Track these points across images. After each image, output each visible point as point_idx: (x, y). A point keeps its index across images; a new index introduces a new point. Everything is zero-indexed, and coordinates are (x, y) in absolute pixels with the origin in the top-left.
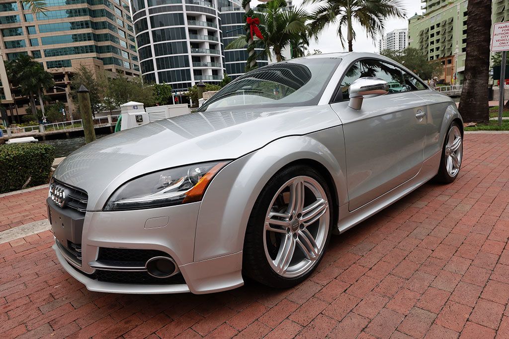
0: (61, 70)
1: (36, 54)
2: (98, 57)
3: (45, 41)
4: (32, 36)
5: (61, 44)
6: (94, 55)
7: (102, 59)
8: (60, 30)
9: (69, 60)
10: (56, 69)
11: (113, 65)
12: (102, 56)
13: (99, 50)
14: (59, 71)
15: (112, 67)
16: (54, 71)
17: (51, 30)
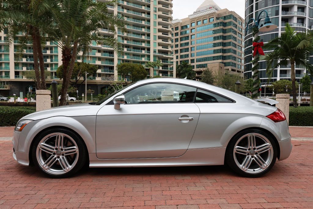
0: (202, 69)
1: (192, 61)
2: (223, 62)
3: (198, 54)
4: (192, 52)
5: (205, 56)
6: (220, 61)
7: (224, 63)
8: (206, 48)
9: (206, 64)
10: (200, 68)
11: (230, 67)
12: (225, 61)
13: (224, 58)
14: (201, 70)
15: (230, 68)
16: (198, 70)
17: (202, 48)
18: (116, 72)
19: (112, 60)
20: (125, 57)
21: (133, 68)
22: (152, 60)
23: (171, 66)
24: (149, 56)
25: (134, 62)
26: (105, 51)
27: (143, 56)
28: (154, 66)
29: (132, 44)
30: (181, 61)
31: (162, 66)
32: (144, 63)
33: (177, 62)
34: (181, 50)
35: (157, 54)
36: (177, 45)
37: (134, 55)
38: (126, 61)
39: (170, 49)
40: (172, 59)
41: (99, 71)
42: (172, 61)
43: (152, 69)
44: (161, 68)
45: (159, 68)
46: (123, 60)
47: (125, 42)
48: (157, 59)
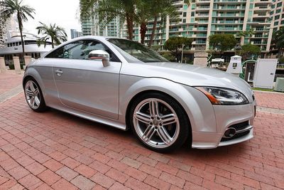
18: (207, 43)
19: (206, 33)
20: (218, 29)
21: (223, 38)
22: (244, 29)
23: (266, 34)
24: (242, 26)
25: (226, 32)
26: (201, 26)
27: (236, 26)
28: (246, 34)
29: (226, 16)
30: (280, 27)
31: (256, 34)
32: (235, 32)
33: (275, 29)
34: (283, 15)
35: (251, 22)
36: (280, 10)
37: (226, 26)
38: (218, 32)
39: (268, 15)
40: (269, 25)
41: (194, 43)
42: (268, 28)
43: (243, 37)
44: (253, 37)
45: (251, 36)
46: (215, 32)
47: (219, 15)
48: (251, 27)
